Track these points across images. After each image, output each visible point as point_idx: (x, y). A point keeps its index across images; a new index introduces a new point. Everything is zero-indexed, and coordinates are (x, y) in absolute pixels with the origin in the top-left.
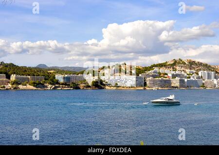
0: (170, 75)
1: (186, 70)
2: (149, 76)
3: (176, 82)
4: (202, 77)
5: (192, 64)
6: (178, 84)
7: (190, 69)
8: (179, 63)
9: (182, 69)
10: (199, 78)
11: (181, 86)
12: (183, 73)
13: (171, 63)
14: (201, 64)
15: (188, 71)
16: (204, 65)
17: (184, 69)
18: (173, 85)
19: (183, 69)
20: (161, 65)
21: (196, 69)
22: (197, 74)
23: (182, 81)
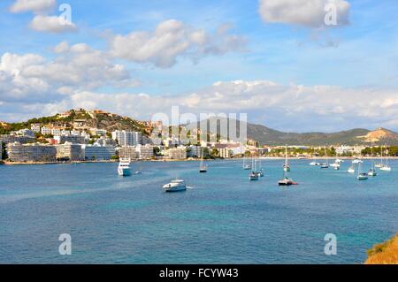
0: (57, 138)
1: (91, 129)
2: (13, 139)
3: (64, 150)
4: (117, 141)
5: (102, 119)
6: (68, 154)
7: (98, 127)
8: (79, 116)
9: (83, 128)
10: (111, 142)
11: (75, 157)
12: (83, 134)
13: (64, 116)
14: (118, 119)
15: (94, 131)
16: (124, 120)
17: (87, 127)
18: (58, 156)
19: (85, 127)
20: (45, 121)
21: (108, 127)
22: (110, 135)
23: (75, 149)
